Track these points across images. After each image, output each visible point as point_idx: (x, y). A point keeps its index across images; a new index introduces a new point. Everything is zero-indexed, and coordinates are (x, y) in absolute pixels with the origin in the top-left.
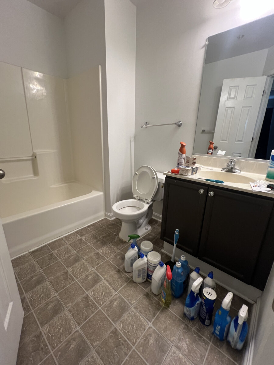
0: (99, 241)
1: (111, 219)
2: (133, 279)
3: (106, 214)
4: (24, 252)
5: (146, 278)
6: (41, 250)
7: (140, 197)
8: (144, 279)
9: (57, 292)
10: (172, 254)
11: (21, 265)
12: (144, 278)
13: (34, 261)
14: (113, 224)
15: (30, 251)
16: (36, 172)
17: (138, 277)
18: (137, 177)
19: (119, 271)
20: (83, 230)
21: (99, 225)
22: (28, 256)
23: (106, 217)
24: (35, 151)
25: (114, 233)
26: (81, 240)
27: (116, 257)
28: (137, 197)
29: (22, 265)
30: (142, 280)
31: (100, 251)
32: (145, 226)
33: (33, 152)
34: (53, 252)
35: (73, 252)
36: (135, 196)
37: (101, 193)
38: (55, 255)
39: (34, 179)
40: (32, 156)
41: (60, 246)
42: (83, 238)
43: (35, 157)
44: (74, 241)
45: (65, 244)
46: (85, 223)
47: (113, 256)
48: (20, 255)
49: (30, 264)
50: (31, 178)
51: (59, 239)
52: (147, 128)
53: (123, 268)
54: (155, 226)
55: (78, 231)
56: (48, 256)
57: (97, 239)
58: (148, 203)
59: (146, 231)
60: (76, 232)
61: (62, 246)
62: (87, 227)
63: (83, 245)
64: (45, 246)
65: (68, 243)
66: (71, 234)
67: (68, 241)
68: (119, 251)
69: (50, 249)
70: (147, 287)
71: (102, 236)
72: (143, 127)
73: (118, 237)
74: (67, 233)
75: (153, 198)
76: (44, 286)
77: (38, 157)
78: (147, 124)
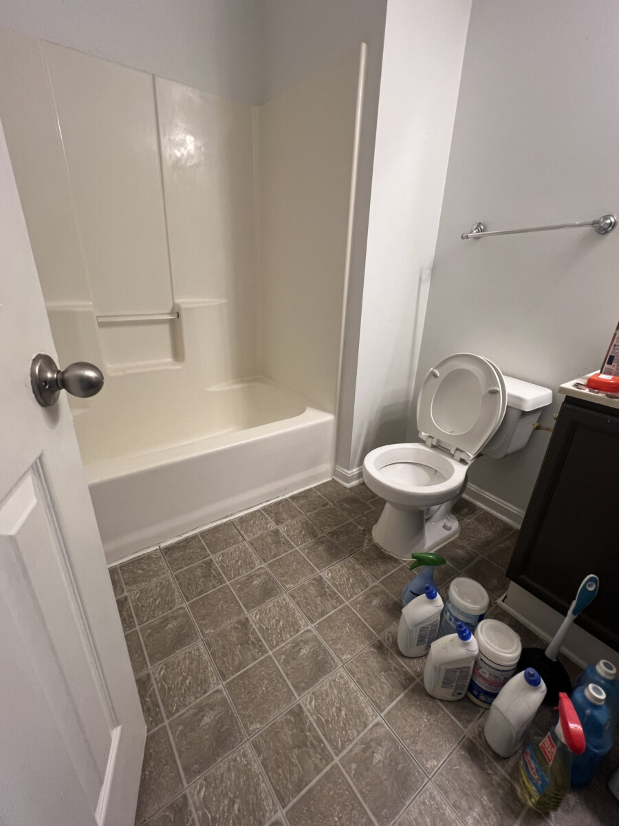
0: (323, 543)
1: (348, 485)
2: (422, 680)
3: (335, 470)
4: (148, 548)
5: (464, 692)
6: (185, 547)
7: (438, 441)
8: (460, 694)
9: (224, 677)
10: (553, 634)
11: (143, 581)
12: (459, 692)
13: (168, 575)
14: (353, 500)
15: (163, 545)
16: (178, 353)
17: (443, 687)
18: (436, 383)
19: (380, 647)
20: (281, 505)
21: (320, 497)
22: (158, 558)
23: (336, 478)
24: (177, 301)
25: (360, 527)
26: (277, 532)
27: (369, 600)
28: (430, 439)
29: (146, 581)
30: (453, 695)
31: (326, 575)
32: (444, 517)
33: (173, 302)
34: (212, 556)
35: (260, 565)
36: (423, 435)
37: (329, 418)
38: (217, 565)
39: (173, 368)
40: (171, 313)
41: (229, 543)
42: (282, 529)
43: (178, 316)
44: (259, 533)
45: (240, 538)
46: (285, 489)
47: (360, 595)
48: (141, 553)
49: (161, 583)
50: (168, 367)
51: (225, 524)
52: (481, 240)
53: (391, 639)
54: (469, 521)
55: (270, 506)
56: (200, 566)
57: (316, 537)
58: (463, 461)
59: (447, 533)
60: (265, 509)
61: (234, 544)
62: (290, 498)
63: (282, 549)
64: (194, 537)
65: (245, 537)
66: (253, 514)
67: (246, 531)
68: (376, 584)
69: (206, 547)
70: (469, 721)
71: (328, 530)
72: (467, 237)
73: (371, 540)
74: (243, 510)
75: (483, 449)
76: (193, 652)
77: (183, 315)
78: (481, 227)
